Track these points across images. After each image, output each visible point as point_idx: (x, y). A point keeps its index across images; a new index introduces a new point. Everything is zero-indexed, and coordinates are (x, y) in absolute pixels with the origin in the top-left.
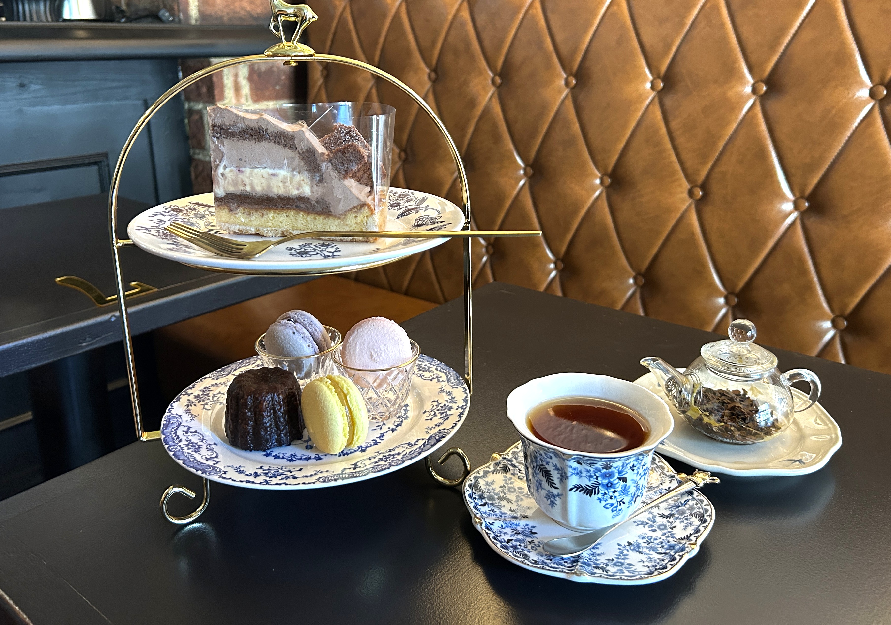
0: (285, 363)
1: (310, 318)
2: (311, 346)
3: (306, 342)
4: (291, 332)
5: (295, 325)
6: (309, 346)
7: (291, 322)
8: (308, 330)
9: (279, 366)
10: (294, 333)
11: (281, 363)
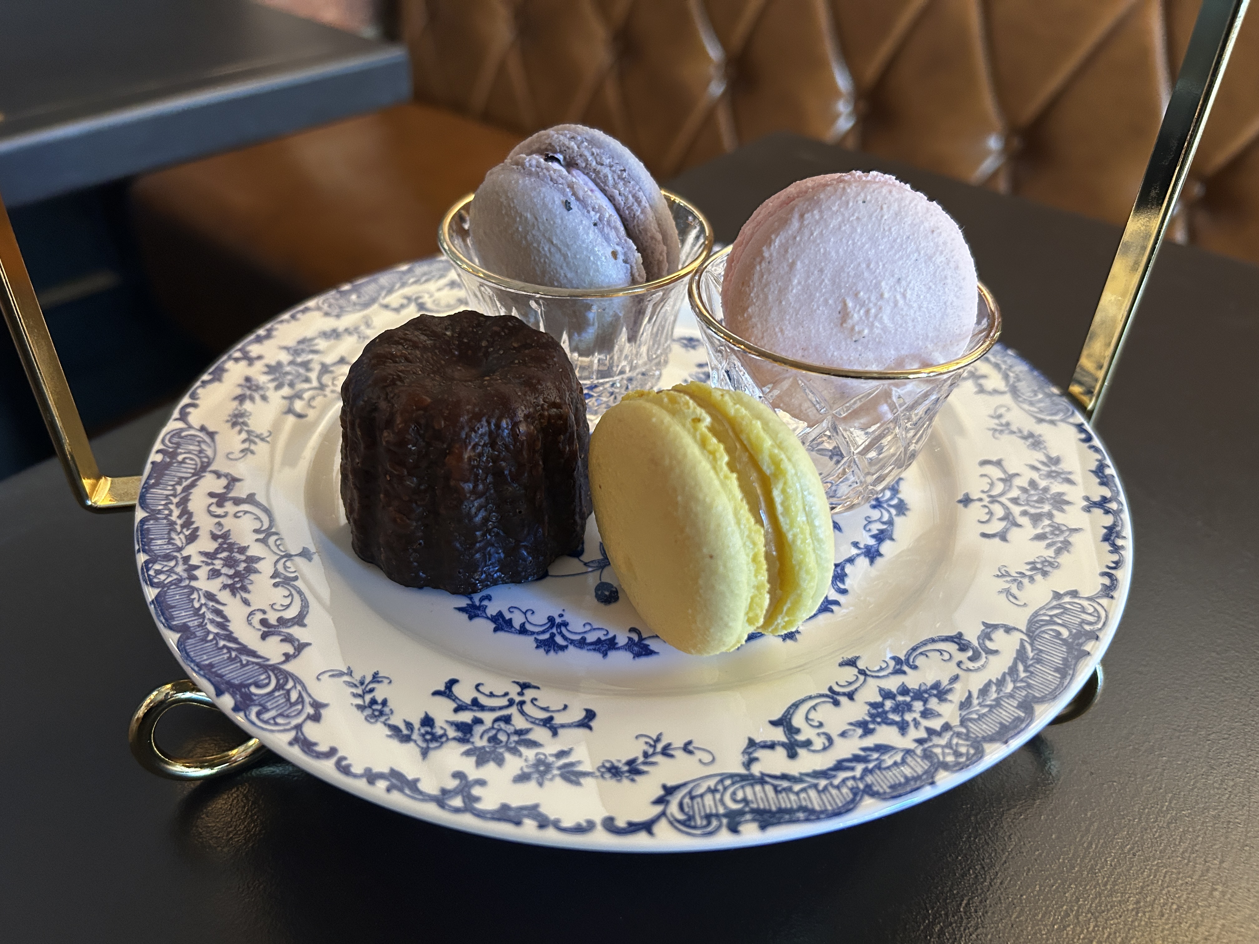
0: (533, 304)
1: (620, 157)
2: (621, 257)
3: (607, 239)
4: (558, 199)
5: (570, 177)
6: (615, 254)
7: (556, 165)
8: (611, 199)
9: (514, 313)
10: (567, 206)
11: (521, 301)
